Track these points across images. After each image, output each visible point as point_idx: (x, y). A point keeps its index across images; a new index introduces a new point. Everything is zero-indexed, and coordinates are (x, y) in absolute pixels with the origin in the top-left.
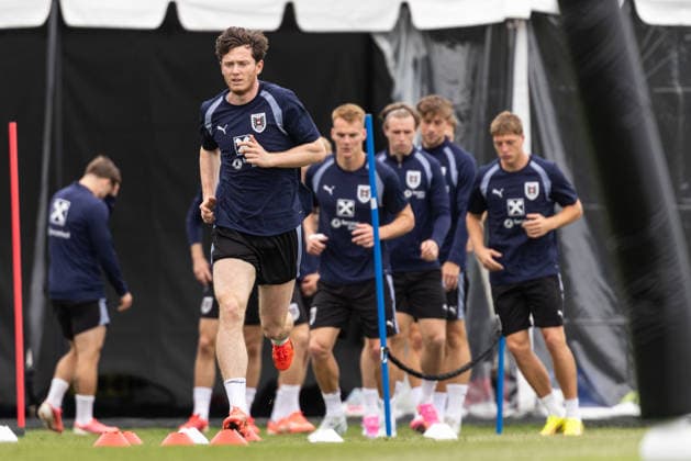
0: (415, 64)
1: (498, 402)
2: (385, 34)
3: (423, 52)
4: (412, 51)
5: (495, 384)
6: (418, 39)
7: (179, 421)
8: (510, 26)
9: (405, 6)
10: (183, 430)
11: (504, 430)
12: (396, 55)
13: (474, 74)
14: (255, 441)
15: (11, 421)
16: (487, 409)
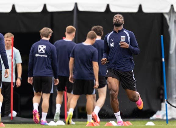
0: (175, 21)
2: (167, 13)
4: (174, 18)
7: (109, 120)
9: (172, 6)
10: (111, 122)
12: (170, 19)
14: (130, 125)
15: (63, 119)
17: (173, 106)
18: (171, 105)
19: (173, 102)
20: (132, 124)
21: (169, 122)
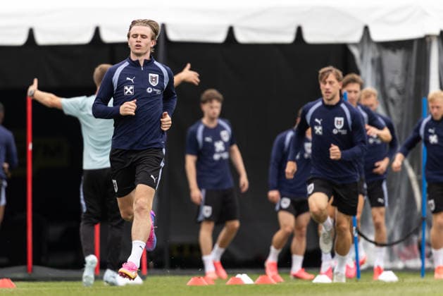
0: (373, 61)
1: (422, 258)
2: (355, 45)
3: (377, 54)
4: (370, 54)
5: (420, 248)
6: (374, 47)
7: (236, 271)
8: (428, 39)
9: (366, 29)
10: (239, 276)
11: (425, 275)
12: (362, 56)
13: (407, 67)
14: (280, 282)
16: (415, 263)
17: (371, 241)
18: (366, 239)
19: (369, 232)
20: (284, 279)
21: (361, 276)
